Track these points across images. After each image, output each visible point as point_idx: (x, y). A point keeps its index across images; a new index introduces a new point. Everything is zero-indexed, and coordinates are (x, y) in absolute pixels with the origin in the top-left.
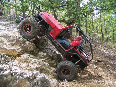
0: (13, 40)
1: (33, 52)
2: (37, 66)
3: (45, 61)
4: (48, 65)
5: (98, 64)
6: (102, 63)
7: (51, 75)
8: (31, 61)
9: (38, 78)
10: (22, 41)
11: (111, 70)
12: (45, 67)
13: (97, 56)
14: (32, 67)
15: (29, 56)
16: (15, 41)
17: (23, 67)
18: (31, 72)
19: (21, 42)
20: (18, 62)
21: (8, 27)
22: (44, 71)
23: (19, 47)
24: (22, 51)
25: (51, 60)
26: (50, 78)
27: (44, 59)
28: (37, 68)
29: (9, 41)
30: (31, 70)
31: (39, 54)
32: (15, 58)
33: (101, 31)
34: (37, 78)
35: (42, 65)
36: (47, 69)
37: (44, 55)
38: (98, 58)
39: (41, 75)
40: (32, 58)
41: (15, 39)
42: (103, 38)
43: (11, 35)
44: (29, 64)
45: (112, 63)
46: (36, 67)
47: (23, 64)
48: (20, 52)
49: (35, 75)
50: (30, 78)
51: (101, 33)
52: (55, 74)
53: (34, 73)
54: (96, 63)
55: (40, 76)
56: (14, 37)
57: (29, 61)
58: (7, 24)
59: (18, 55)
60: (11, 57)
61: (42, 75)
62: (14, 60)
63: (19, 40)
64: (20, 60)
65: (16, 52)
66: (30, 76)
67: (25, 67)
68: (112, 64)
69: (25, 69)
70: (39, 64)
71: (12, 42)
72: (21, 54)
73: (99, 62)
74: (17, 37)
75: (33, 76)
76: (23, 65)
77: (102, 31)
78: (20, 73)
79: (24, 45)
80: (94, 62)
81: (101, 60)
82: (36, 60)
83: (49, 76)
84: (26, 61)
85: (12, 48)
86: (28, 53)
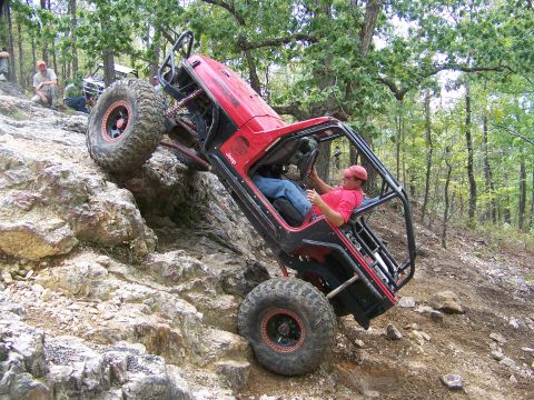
0: (30, 182)
1: (128, 246)
2: (142, 320)
3: (182, 294)
4: (197, 319)
5: (445, 326)
6: (464, 321)
7: (211, 367)
8: (113, 290)
9: (130, 384)
10: (73, 190)
11: (507, 360)
12: (181, 326)
13: (442, 287)
14: (114, 324)
15: (102, 269)
16: (41, 189)
17: (69, 318)
18: (101, 347)
19: (69, 195)
20: (45, 292)
21: (22, 122)
22: (173, 346)
23: (57, 220)
24: (69, 237)
25: (213, 291)
26: (202, 382)
27: (180, 287)
28: (136, 328)
29: (10, 187)
30: (108, 338)
31: (156, 260)
32: (32, 272)
33: (466, 171)
34: (127, 381)
35: (167, 318)
36: (192, 335)
37: (178, 268)
38: (448, 296)
39: (151, 367)
40: (120, 276)
41: (40, 179)
42: (473, 201)
43: (26, 156)
44: (102, 306)
45: (513, 323)
46: (133, 322)
47: (71, 307)
48: (59, 245)
49: (119, 365)
50: (84, 384)
51: (467, 179)
52: (232, 363)
53: (116, 353)
54: (435, 318)
55: (141, 376)
56: (37, 166)
57: (101, 289)
58: (19, 106)
59: (48, 256)
60: (16, 268)
61: (158, 368)
62: (26, 283)
63: (62, 182)
64: (56, 285)
65: (41, 240)
66: (89, 370)
67: (76, 320)
68: (515, 329)
69: (76, 329)
70: (153, 310)
71: (25, 193)
72: (67, 256)
73: (451, 317)
74: (50, 169)
75: (103, 369)
76: (69, 312)
77: (470, 167)
78: (29, 354)
79: (85, 208)
80: (425, 312)
81: (460, 309)
82: (140, 289)
83: (201, 374)
84: (85, 291)
85: (21, 223)
86: (103, 253)
